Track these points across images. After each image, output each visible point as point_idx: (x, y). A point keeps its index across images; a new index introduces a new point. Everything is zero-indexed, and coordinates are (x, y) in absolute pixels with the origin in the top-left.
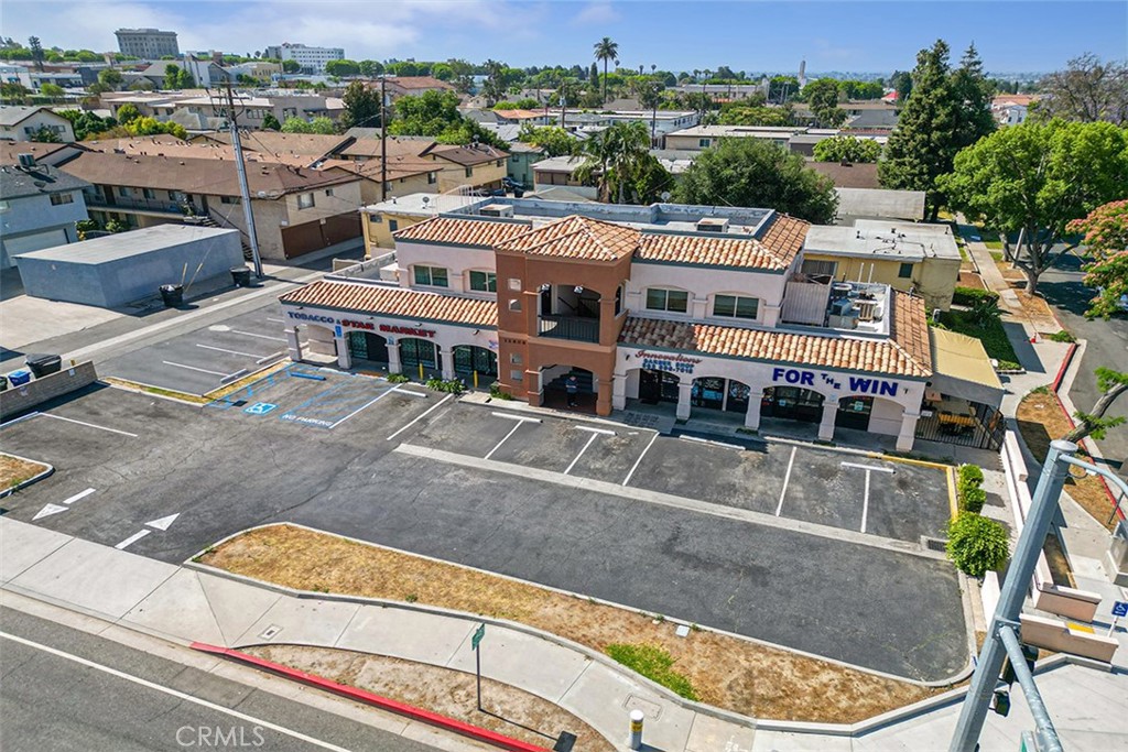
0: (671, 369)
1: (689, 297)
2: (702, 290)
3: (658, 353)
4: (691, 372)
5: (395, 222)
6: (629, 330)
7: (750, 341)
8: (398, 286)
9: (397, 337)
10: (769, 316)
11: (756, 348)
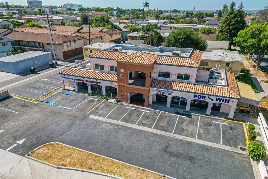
0: (165, 94)
1: (170, 74)
2: (174, 72)
3: (162, 90)
4: (171, 95)
5: (91, 50)
6: (154, 83)
7: (188, 87)
8: (91, 70)
9: (90, 84)
10: (193, 80)
11: (189, 89)
